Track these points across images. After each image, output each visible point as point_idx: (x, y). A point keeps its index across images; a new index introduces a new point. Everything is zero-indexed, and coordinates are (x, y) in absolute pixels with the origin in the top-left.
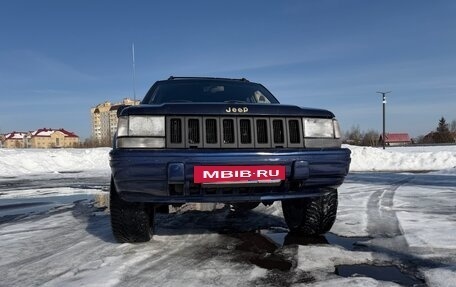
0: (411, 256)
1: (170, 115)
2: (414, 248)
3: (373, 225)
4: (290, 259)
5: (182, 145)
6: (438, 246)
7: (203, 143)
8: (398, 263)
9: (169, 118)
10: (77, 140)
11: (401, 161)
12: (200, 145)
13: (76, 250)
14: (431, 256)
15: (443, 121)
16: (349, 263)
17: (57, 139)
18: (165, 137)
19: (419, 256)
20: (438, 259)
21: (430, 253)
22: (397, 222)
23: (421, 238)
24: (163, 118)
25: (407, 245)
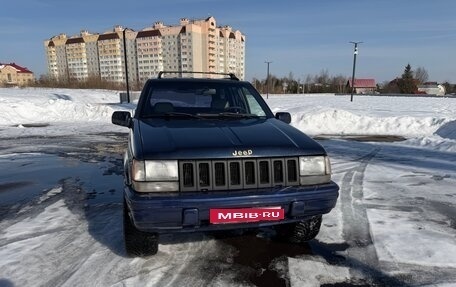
0: (380, 273)
1: (182, 160)
2: (383, 262)
3: (348, 227)
4: (283, 276)
5: (194, 189)
6: (402, 261)
7: (213, 186)
8: (370, 281)
9: (182, 163)
10: (31, 77)
11: (369, 125)
12: (210, 188)
13: (93, 266)
14: (396, 272)
15: (408, 68)
16: (332, 282)
17: (9, 75)
18: (179, 181)
19: (387, 273)
20: (401, 276)
21: (396, 269)
22: (368, 225)
23: (388, 249)
24: (176, 163)
25: (377, 258)
